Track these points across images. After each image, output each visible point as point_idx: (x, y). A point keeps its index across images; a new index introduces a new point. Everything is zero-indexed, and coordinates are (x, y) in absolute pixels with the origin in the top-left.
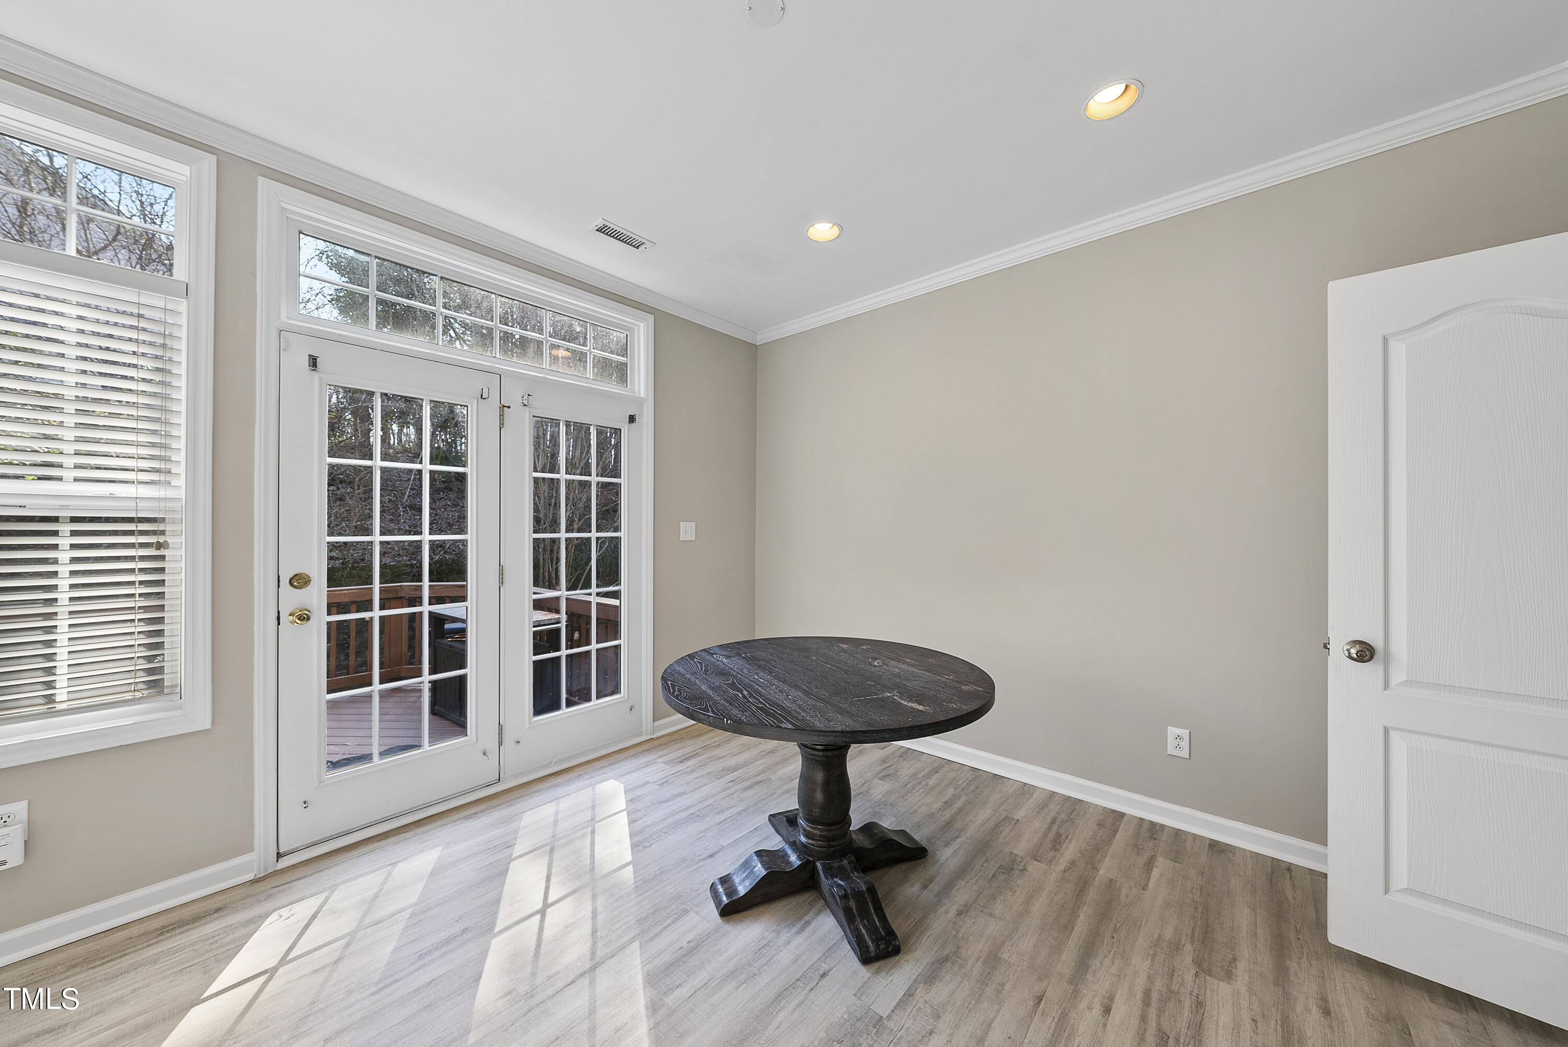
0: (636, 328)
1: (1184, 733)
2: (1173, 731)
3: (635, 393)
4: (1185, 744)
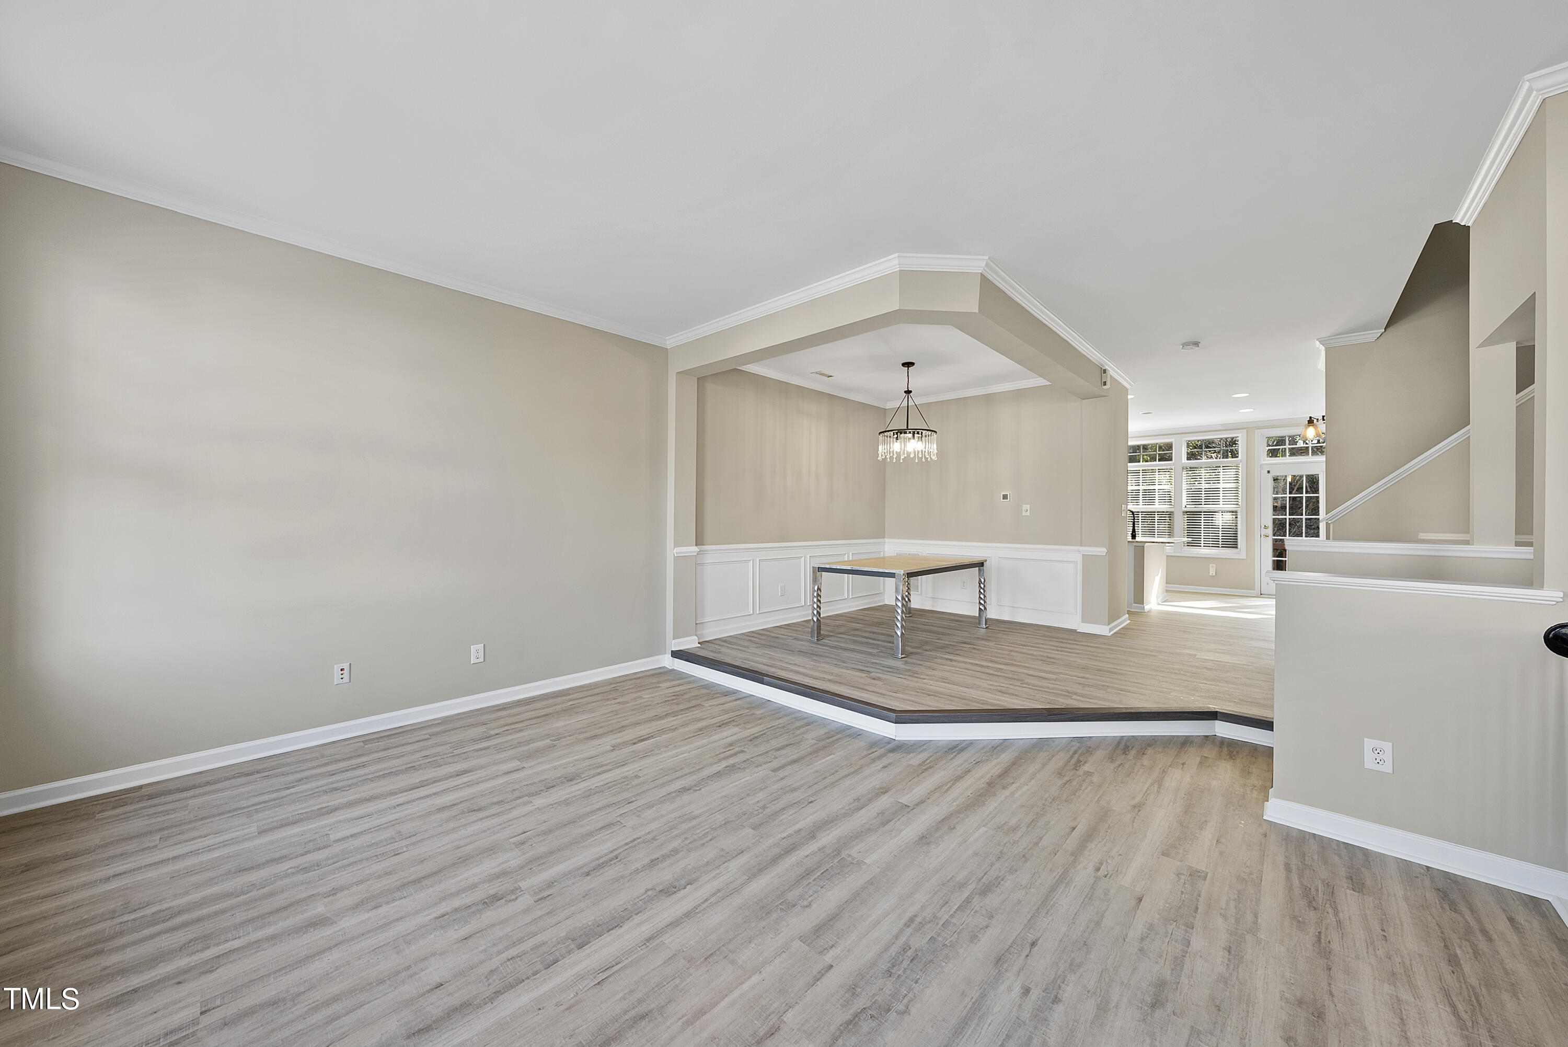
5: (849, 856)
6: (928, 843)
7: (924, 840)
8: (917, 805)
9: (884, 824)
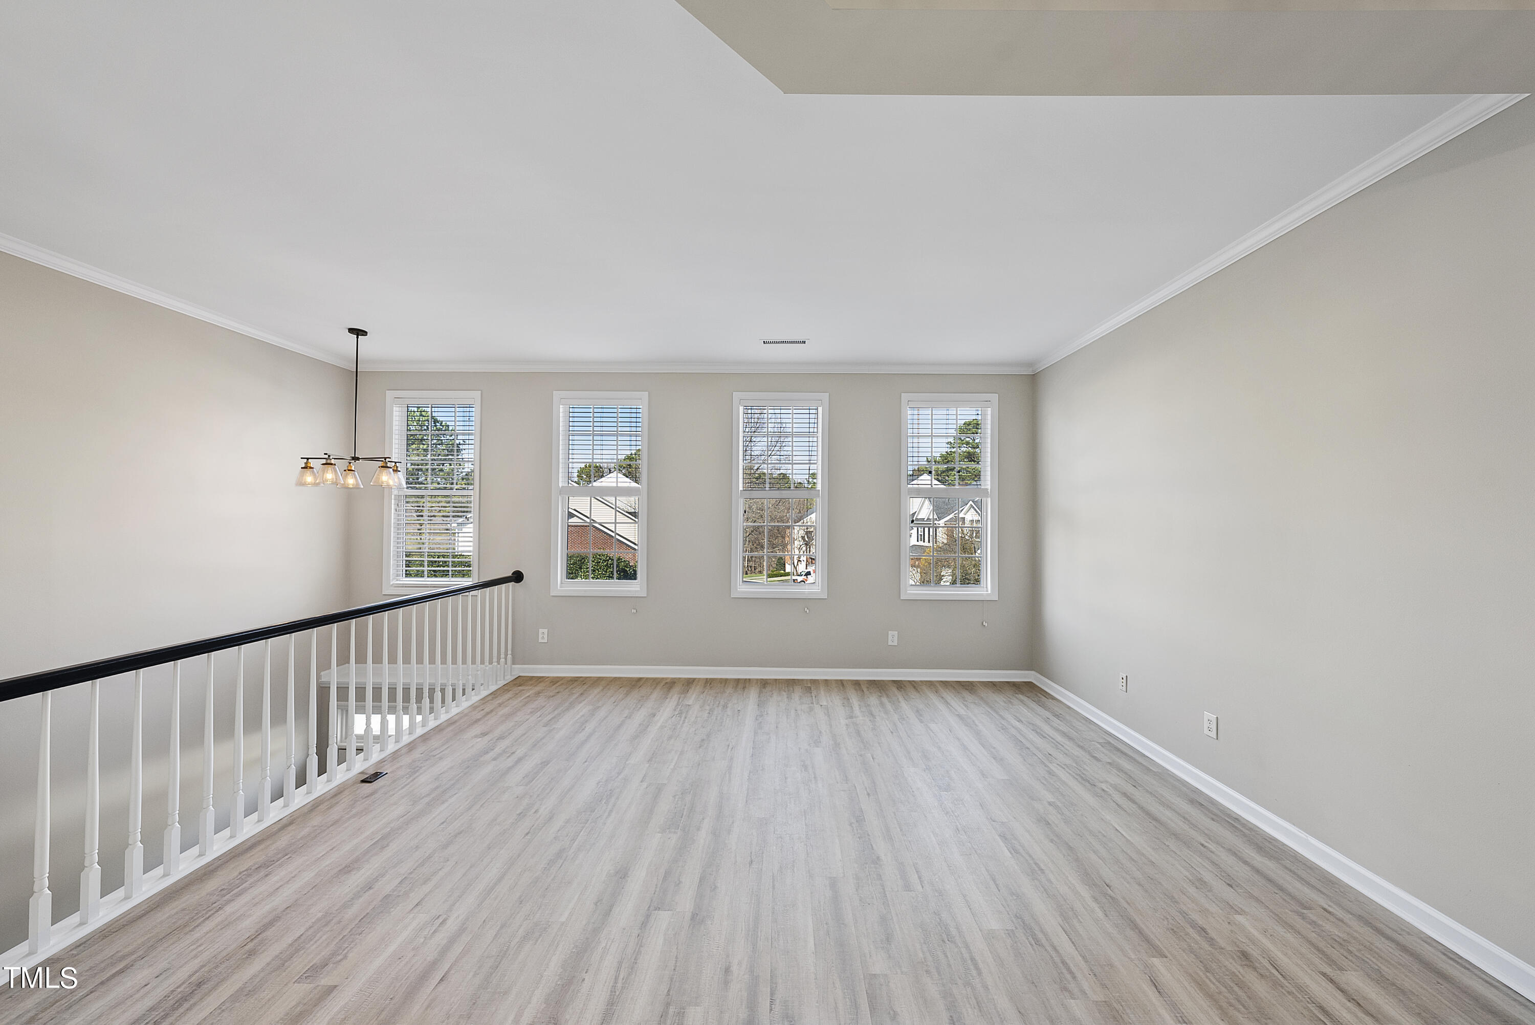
5: (675, 833)
6: (617, 873)
7: (622, 874)
8: (648, 916)
9: (668, 874)
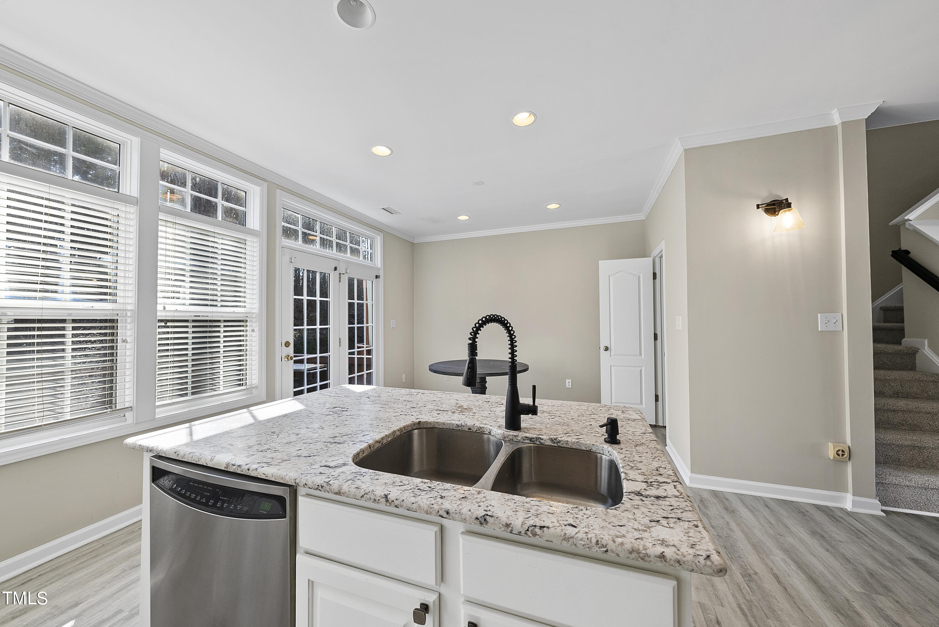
0: (376, 238)
1: (570, 381)
2: (567, 381)
3: (375, 265)
4: (570, 384)
